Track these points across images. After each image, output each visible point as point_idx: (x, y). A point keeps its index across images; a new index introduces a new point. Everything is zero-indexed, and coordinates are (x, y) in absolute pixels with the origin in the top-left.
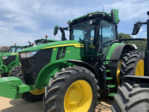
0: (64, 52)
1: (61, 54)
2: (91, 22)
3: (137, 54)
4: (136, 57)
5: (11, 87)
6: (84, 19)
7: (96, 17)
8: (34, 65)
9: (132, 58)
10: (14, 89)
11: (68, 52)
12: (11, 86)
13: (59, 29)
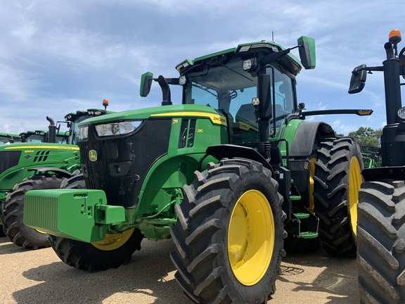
0: (192, 131)
1: (188, 135)
2: (248, 64)
3: (347, 142)
4: (347, 148)
5: (83, 209)
6: (225, 59)
7: (257, 53)
8: (134, 156)
9: (339, 152)
10: (89, 214)
11: (200, 131)
12: (82, 206)
13: (156, 80)
